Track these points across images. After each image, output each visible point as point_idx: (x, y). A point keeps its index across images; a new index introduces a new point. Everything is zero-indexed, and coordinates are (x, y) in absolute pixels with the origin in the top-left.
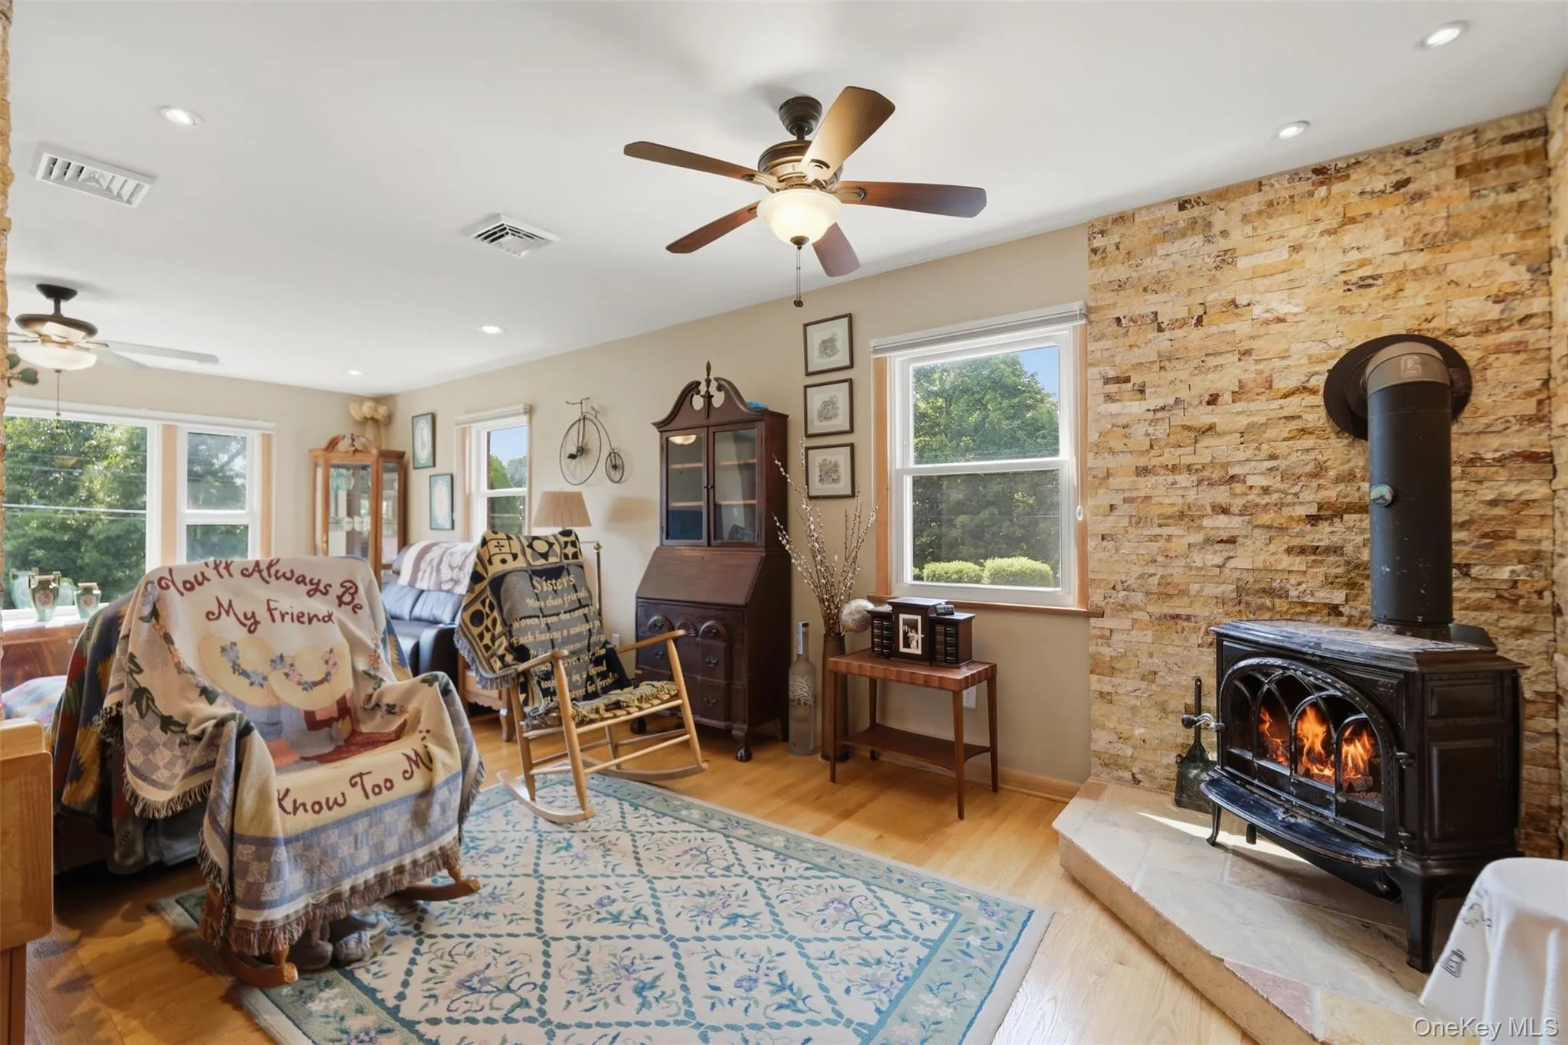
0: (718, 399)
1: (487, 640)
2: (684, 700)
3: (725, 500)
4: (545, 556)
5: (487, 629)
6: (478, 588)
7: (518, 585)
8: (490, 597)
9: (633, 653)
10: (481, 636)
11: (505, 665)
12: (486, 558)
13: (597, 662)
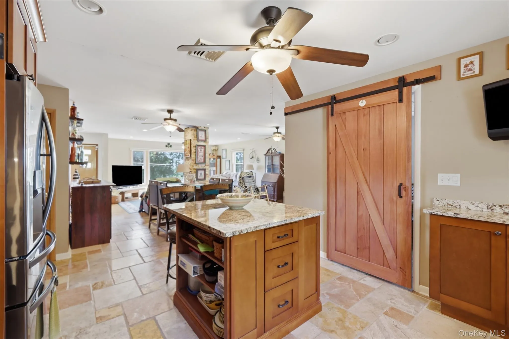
0: (273, 151)
1: (242, 185)
2: (267, 194)
3: (275, 166)
4: (249, 175)
5: (242, 184)
6: (240, 179)
7: (245, 178)
8: (242, 180)
9: (260, 188)
10: (241, 185)
11: (244, 188)
12: (241, 175)
13: (256, 189)
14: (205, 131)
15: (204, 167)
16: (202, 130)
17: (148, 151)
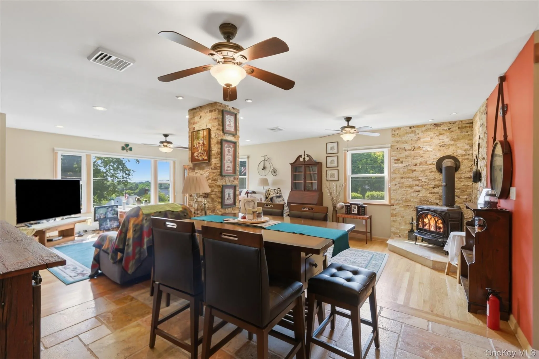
0: (307, 159)
3: (308, 181)
6: (267, 200)
14: (235, 116)
15: (234, 181)
16: (230, 113)
17: (90, 155)
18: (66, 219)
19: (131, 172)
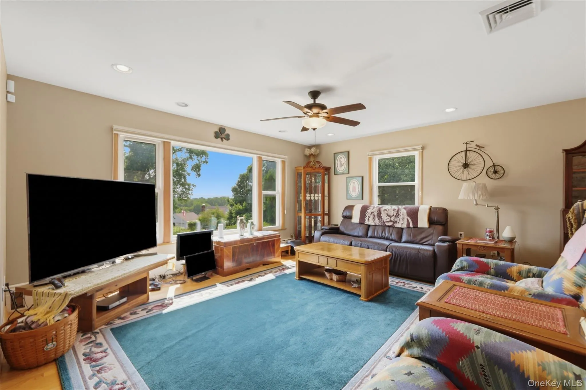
17: (170, 143)
18: (132, 258)
19: (192, 186)
